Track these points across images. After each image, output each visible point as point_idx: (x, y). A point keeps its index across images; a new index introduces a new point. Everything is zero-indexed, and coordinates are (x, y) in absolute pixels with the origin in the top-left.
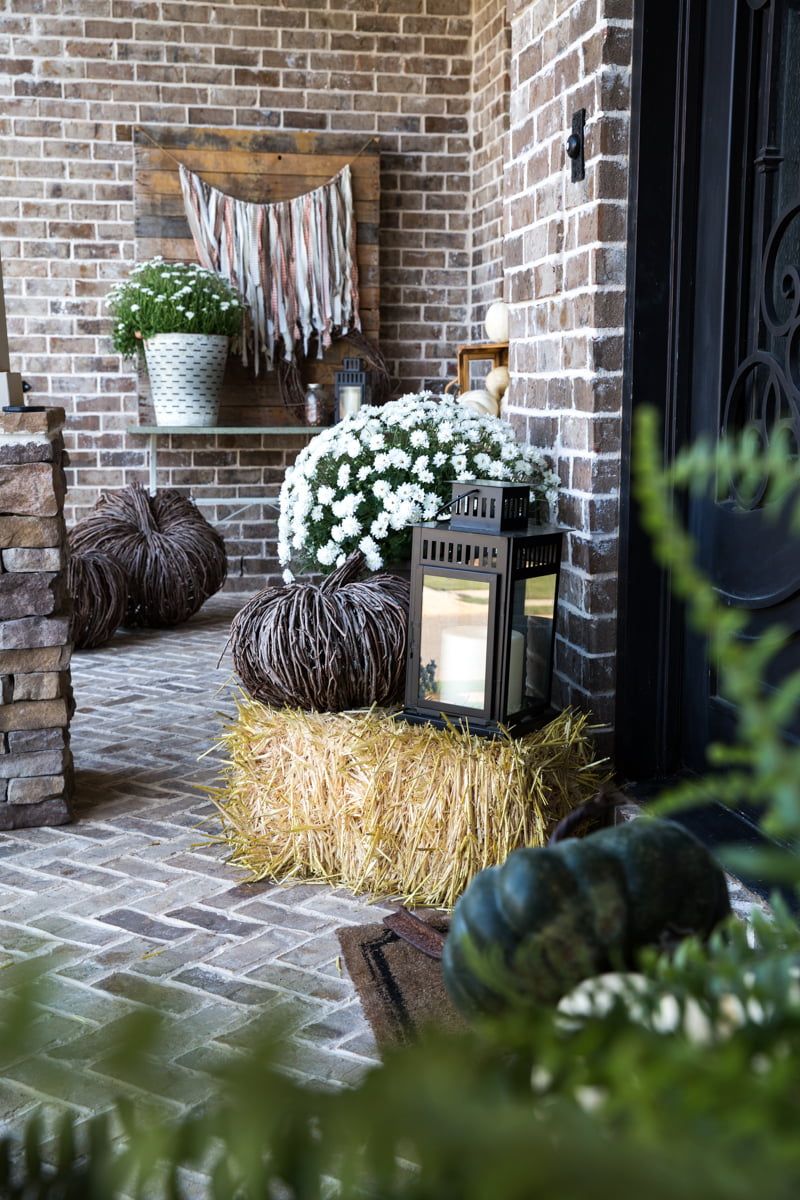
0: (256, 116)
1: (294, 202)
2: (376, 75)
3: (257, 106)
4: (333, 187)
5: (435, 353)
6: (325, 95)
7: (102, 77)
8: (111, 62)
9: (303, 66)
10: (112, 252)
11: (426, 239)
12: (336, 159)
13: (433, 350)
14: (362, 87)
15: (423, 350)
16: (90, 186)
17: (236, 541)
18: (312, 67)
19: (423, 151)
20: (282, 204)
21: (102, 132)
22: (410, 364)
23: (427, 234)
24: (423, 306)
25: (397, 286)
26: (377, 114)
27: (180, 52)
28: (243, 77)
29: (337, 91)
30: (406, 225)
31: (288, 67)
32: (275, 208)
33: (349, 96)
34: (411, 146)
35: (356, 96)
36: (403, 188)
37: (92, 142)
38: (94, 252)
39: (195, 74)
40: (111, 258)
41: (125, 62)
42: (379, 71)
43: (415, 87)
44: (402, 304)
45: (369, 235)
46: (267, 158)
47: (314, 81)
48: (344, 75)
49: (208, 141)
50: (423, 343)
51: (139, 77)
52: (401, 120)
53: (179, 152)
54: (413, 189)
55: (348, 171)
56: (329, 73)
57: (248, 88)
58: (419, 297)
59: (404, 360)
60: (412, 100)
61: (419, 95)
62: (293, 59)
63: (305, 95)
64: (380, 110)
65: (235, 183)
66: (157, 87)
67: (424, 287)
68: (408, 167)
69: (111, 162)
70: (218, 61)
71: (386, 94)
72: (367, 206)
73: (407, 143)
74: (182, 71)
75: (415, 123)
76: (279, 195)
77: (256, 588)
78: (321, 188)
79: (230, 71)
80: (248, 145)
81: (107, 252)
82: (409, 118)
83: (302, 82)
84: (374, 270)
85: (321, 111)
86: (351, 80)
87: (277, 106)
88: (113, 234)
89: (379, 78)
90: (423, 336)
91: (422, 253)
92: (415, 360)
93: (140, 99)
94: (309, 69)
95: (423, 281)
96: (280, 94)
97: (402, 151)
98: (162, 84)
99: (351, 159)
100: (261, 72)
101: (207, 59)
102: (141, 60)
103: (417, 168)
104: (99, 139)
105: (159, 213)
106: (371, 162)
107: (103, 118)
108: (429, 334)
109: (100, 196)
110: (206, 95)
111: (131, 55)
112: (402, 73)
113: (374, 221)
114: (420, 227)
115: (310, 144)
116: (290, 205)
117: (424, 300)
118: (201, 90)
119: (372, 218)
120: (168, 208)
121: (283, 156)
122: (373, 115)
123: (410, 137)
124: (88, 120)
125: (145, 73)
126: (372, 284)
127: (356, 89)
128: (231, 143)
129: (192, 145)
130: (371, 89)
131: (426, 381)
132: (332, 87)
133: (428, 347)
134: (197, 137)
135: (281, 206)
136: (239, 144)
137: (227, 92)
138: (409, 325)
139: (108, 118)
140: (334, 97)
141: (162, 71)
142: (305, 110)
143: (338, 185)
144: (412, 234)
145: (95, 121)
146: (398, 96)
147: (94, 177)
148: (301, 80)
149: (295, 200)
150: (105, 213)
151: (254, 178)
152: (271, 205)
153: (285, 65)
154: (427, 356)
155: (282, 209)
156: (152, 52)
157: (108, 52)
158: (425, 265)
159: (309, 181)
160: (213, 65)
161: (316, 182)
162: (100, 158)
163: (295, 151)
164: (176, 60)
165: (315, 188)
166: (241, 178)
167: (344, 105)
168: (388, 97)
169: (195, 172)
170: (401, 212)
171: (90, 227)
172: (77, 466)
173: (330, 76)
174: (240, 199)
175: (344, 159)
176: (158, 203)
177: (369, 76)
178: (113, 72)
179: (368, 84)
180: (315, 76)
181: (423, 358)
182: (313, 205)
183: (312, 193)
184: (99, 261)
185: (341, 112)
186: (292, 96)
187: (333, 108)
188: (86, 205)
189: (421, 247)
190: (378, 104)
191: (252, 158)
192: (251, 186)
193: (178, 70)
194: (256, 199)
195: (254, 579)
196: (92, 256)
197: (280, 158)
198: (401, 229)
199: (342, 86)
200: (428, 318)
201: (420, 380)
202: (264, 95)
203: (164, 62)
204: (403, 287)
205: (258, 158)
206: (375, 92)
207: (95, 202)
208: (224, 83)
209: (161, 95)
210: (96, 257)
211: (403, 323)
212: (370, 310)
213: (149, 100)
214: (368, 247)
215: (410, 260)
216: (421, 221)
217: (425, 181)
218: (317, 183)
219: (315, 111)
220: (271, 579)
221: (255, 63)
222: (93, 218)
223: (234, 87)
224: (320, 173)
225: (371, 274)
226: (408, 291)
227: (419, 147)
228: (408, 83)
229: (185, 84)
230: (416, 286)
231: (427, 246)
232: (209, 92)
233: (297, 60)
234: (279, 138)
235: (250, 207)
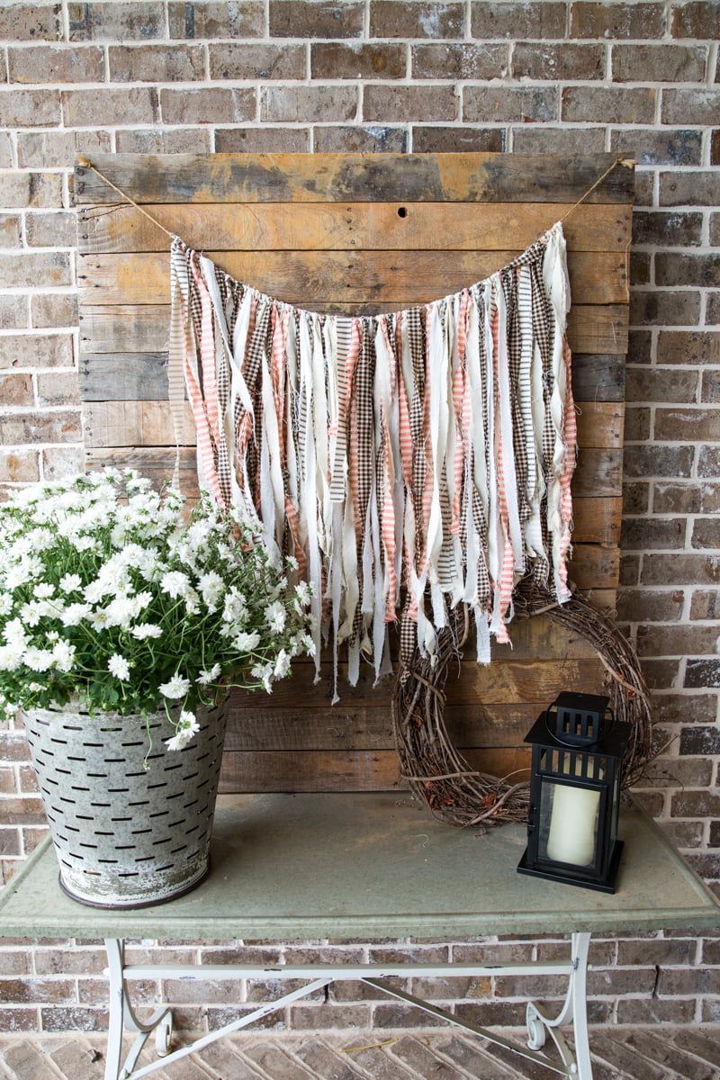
0: (356, 140)
1: (432, 311)
2: (610, 45)
3: (358, 121)
4: (524, 276)
5: (711, 609)
6: (501, 89)
7: (42, 78)
8: (58, 46)
9: (457, 32)
10: (67, 428)
11: (705, 385)
12: (531, 210)
13: (706, 605)
14: (580, 72)
15: (688, 604)
16: (22, 299)
17: (315, 948)
18: (474, 35)
19: (706, 204)
20: (405, 313)
21: (43, 190)
22: (660, 631)
23: (707, 375)
24: (691, 519)
25: (642, 479)
26: (611, 127)
27: (197, 16)
28: (327, 61)
29: (526, 82)
30: (664, 358)
31: (426, 36)
32: (389, 324)
33: (553, 90)
34: (681, 193)
35: (566, 90)
36: (658, 283)
37: (22, 212)
38: (33, 429)
39: (228, 60)
40: (64, 440)
41: (86, 44)
42: (619, 37)
43: (693, 69)
44: (649, 515)
45: (602, 381)
46: (375, 214)
47: (480, 64)
48: (543, 48)
49: (240, 183)
50: (689, 591)
51: (113, 74)
52: (661, 138)
53: (173, 211)
54: (681, 282)
55: (559, 234)
56: (511, 43)
57: (341, 82)
58: (685, 500)
59: (648, 623)
60: (686, 97)
61: (704, 87)
62: (434, 19)
63: (459, 92)
64: (617, 119)
65: (302, 274)
66: (152, 91)
67: (696, 480)
68: (673, 238)
69: (63, 250)
70: (277, 31)
71: (630, 86)
72: (601, 316)
73: (673, 187)
74: (202, 56)
75: (692, 144)
76: (400, 296)
77: (351, 1023)
78: (496, 277)
79: (303, 48)
80: (329, 186)
81: (58, 427)
82: (678, 134)
83: (454, 66)
84: (611, 460)
85: (491, 125)
86: (558, 58)
87: (400, 118)
88: (66, 394)
89: (616, 50)
90: (689, 577)
91: (696, 412)
92: (670, 624)
93: (119, 118)
94: (469, 38)
95: (694, 470)
96: (408, 92)
97: (661, 205)
98: (160, 86)
99: (566, 210)
100: (366, 48)
101: (254, 26)
102: (119, 38)
103: (692, 239)
104: (37, 205)
105: (131, 346)
106: (610, 217)
107: (44, 162)
108: (700, 572)
109: (42, 319)
110: (253, 102)
111: (98, 29)
112: (668, 39)
113: (614, 351)
114: (694, 359)
115: (473, 179)
116: (423, 318)
117: (694, 506)
118: (242, 93)
119: (609, 342)
120: (150, 335)
121: (409, 207)
122: (604, 130)
123: (679, 175)
124: (16, 170)
125: (127, 63)
126: (607, 490)
127: (568, 77)
128: (291, 183)
129: (204, 193)
130: (601, 76)
131: (690, 662)
132: (518, 74)
133: (697, 597)
134: (214, 173)
135: (403, 320)
136: (310, 185)
137: (295, 92)
138: (662, 556)
139: (54, 162)
140: (522, 94)
141: (162, 59)
142: (459, 124)
143: (536, 266)
144: (676, 373)
145: (29, 170)
146: (658, 87)
147: (29, 282)
148: (452, 62)
149: (436, 304)
150: (53, 352)
151: (342, 259)
152: (379, 318)
153: (419, 32)
154: (694, 616)
155: (404, 325)
156: (140, 19)
157: (52, 25)
158: (700, 437)
159: (468, 263)
160: (267, 40)
161: (485, 262)
162: (39, 245)
163: (438, 197)
164: (190, 35)
165: (481, 276)
166: (313, 260)
167: (541, 111)
168: (635, 91)
169: (206, 252)
170: (655, 330)
171: (24, 381)
172: (23, 822)
173: (512, 48)
174: (307, 308)
175: (550, 210)
176: (130, 324)
177: (596, 48)
178: (63, 66)
179: (593, 65)
180: (480, 52)
181: (685, 619)
182: (475, 313)
183: (474, 289)
184: (40, 447)
185: (532, 126)
186: (431, 94)
187: (517, 118)
188: (15, 338)
189: (694, 401)
190: (614, 107)
191: (338, 216)
192: (337, 277)
193: (195, 53)
194: (347, 307)
195: (348, 1008)
196: (28, 438)
197: (402, 212)
198: (654, 366)
199: (536, 74)
200: (700, 541)
201: (677, 663)
202: (373, 94)
203: (165, 39)
204: (653, 480)
205: (352, 215)
206: (607, 83)
207: (31, 332)
208: (290, 76)
209: (160, 109)
210: (37, 439)
211: (649, 552)
212: (598, 544)
213: (136, 121)
214: (599, 408)
215: (669, 427)
216: (695, 348)
217: (708, 266)
218: (487, 268)
219: (480, 126)
220: (378, 1010)
221: (354, 31)
222: (28, 363)
223: (310, 83)
224: (493, 243)
225: (605, 466)
226: (662, 490)
227: (697, 194)
228: (679, 59)
229: (209, 83)
230: (680, 480)
231: (704, 400)
232: (259, 95)
233: (443, 19)
234: (400, 169)
235: (332, 324)
